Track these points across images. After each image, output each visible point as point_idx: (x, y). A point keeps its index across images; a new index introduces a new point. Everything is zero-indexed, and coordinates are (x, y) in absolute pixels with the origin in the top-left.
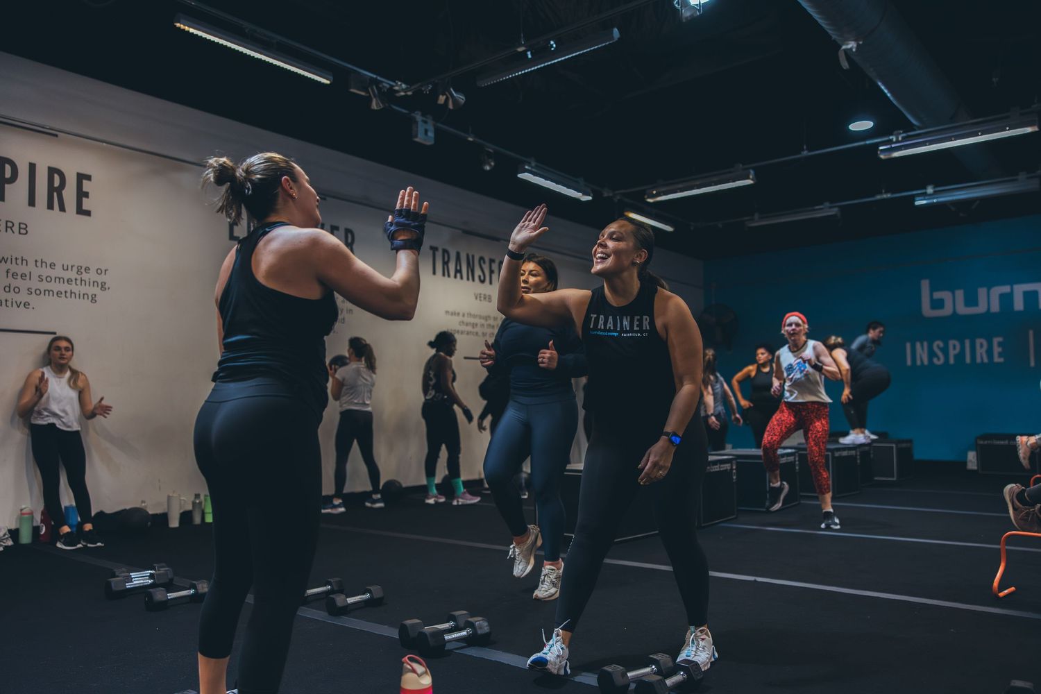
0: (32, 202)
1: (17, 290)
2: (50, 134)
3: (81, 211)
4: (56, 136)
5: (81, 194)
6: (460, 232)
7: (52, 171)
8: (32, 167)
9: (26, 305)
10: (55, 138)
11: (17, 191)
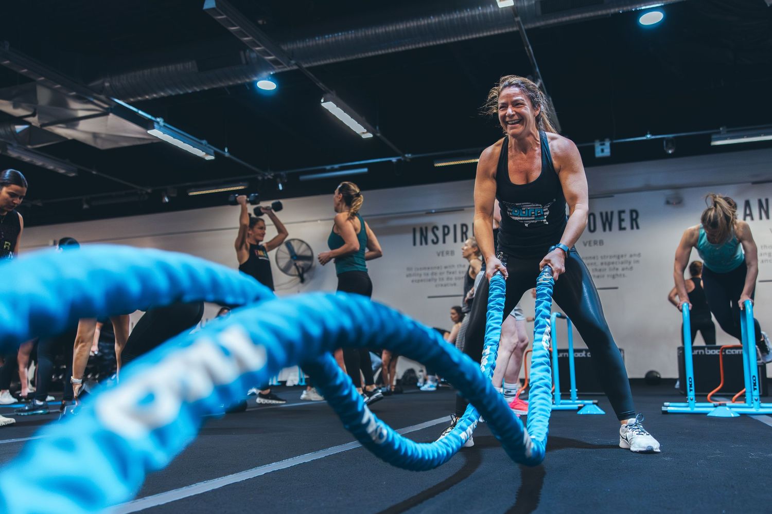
0: (455, 241)
1: (451, 279)
2: (460, 210)
4: (463, 210)
6: (750, 184)
7: (463, 225)
8: (455, 226)
9: (455, 284)
10: (463, 211)
11: (450, 238)
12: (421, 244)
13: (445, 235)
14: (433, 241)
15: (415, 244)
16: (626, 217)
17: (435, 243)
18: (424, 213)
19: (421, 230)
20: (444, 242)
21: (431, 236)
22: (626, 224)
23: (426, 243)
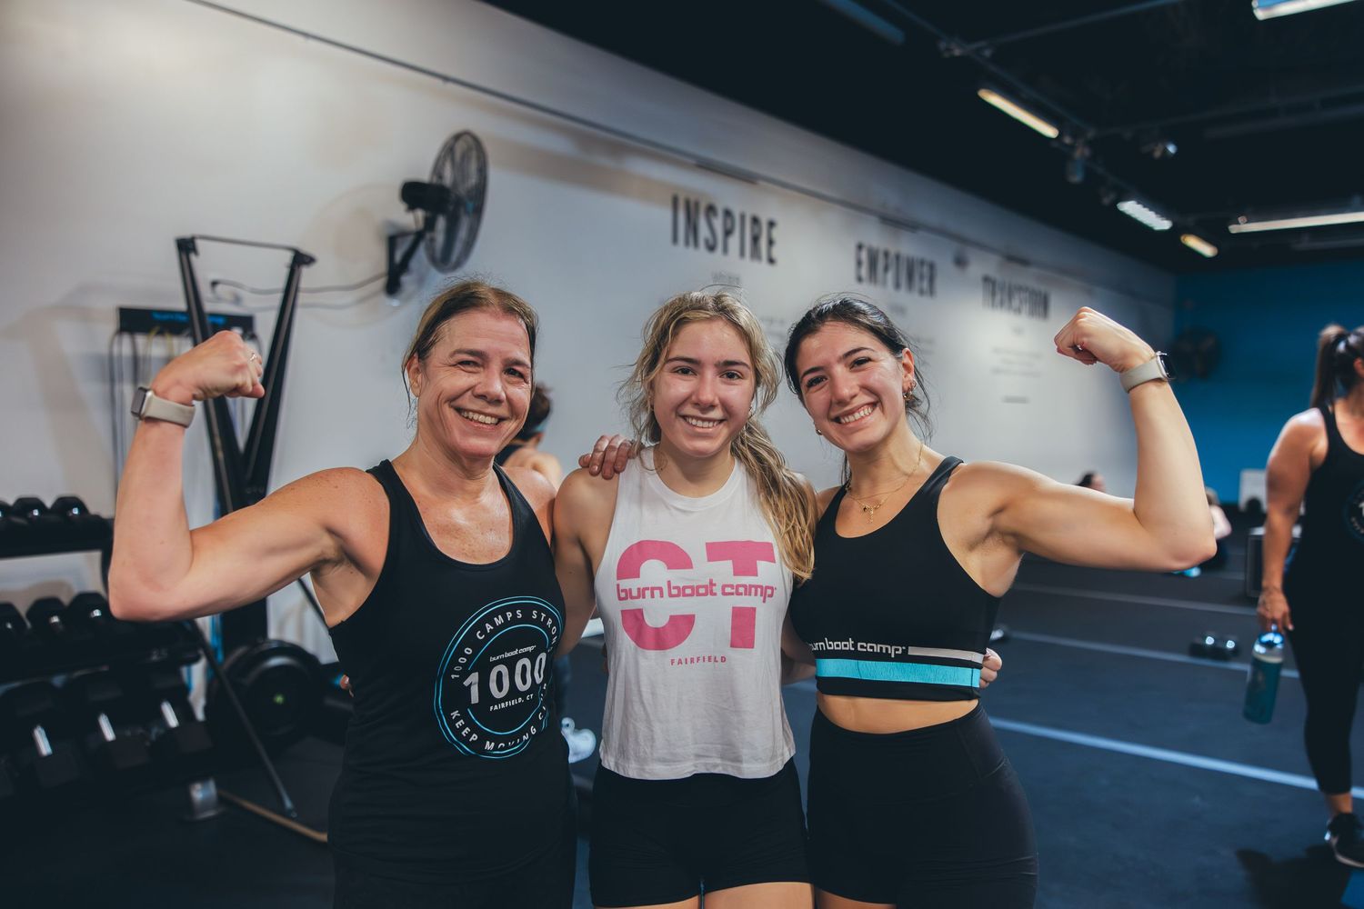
0: (742, 253)
2: (748, 178)
3: (771, 261)
5: (771, 242)
7: (754, 220)
8: (743, 217)
10: (755, 184)
11: (734, 241)
12: (687, 243)
13: (728, 233)
14: (707, 241)
15: (675, 239)
16: (926, 270)
17: (711, 248)
18: (692, 161)
19: (687, 203)
20: (725, 250)
21: (704, 231)
22: (925, 285)
23: (696, 244)
